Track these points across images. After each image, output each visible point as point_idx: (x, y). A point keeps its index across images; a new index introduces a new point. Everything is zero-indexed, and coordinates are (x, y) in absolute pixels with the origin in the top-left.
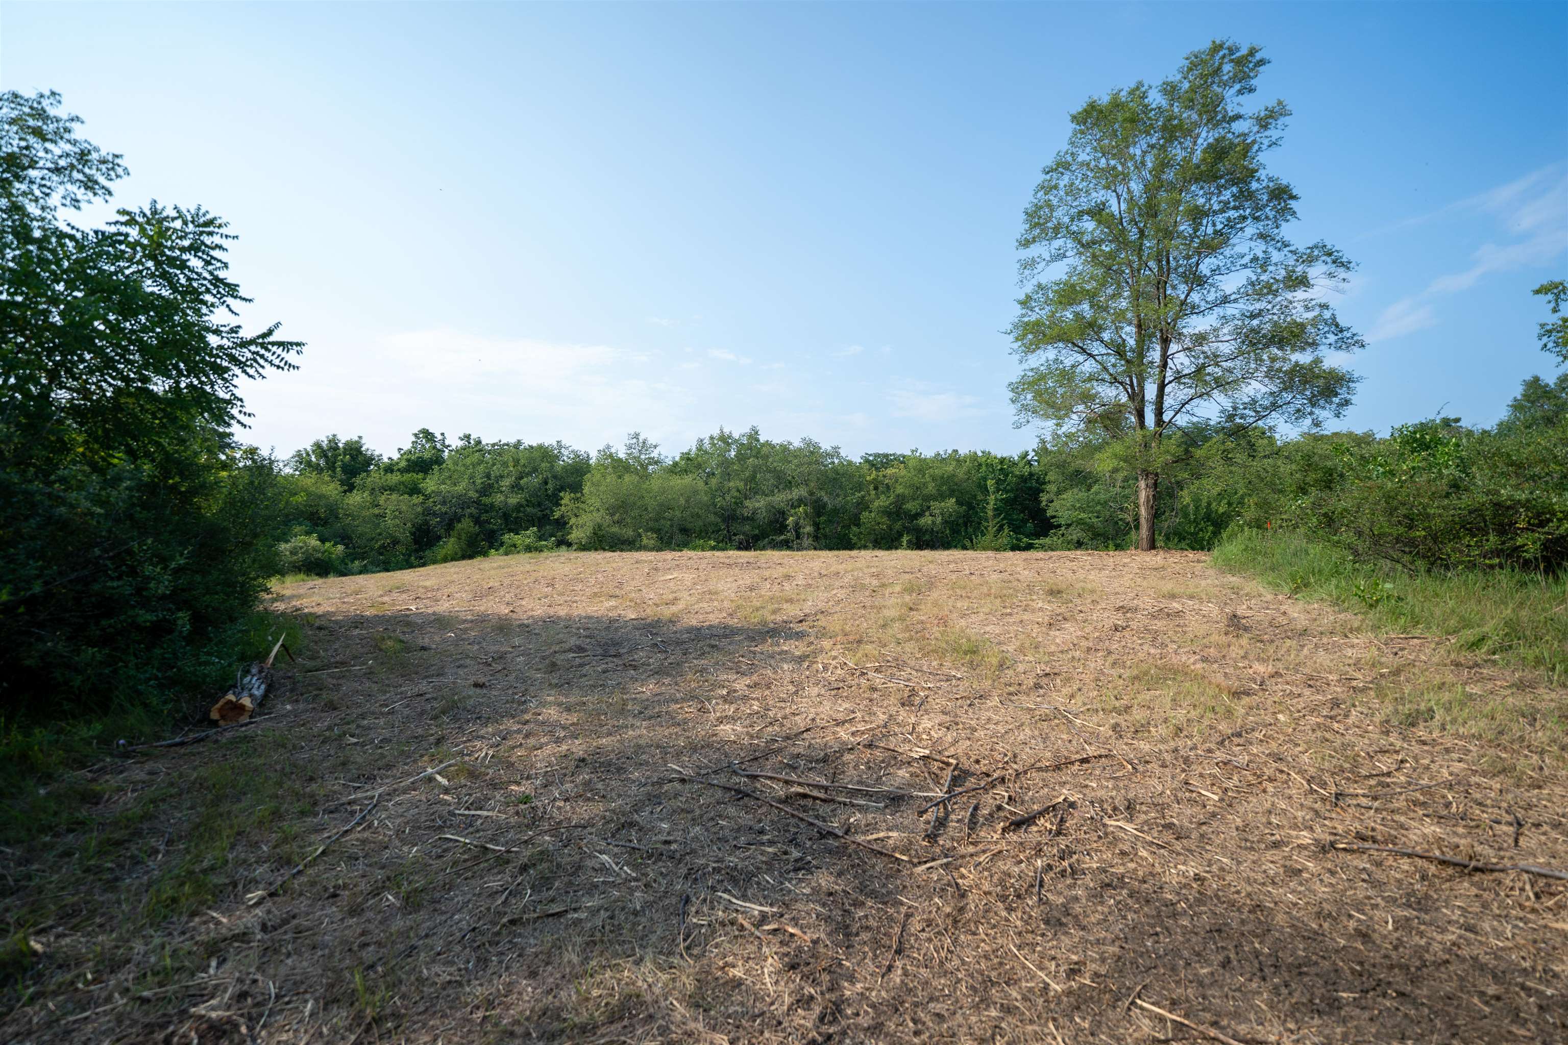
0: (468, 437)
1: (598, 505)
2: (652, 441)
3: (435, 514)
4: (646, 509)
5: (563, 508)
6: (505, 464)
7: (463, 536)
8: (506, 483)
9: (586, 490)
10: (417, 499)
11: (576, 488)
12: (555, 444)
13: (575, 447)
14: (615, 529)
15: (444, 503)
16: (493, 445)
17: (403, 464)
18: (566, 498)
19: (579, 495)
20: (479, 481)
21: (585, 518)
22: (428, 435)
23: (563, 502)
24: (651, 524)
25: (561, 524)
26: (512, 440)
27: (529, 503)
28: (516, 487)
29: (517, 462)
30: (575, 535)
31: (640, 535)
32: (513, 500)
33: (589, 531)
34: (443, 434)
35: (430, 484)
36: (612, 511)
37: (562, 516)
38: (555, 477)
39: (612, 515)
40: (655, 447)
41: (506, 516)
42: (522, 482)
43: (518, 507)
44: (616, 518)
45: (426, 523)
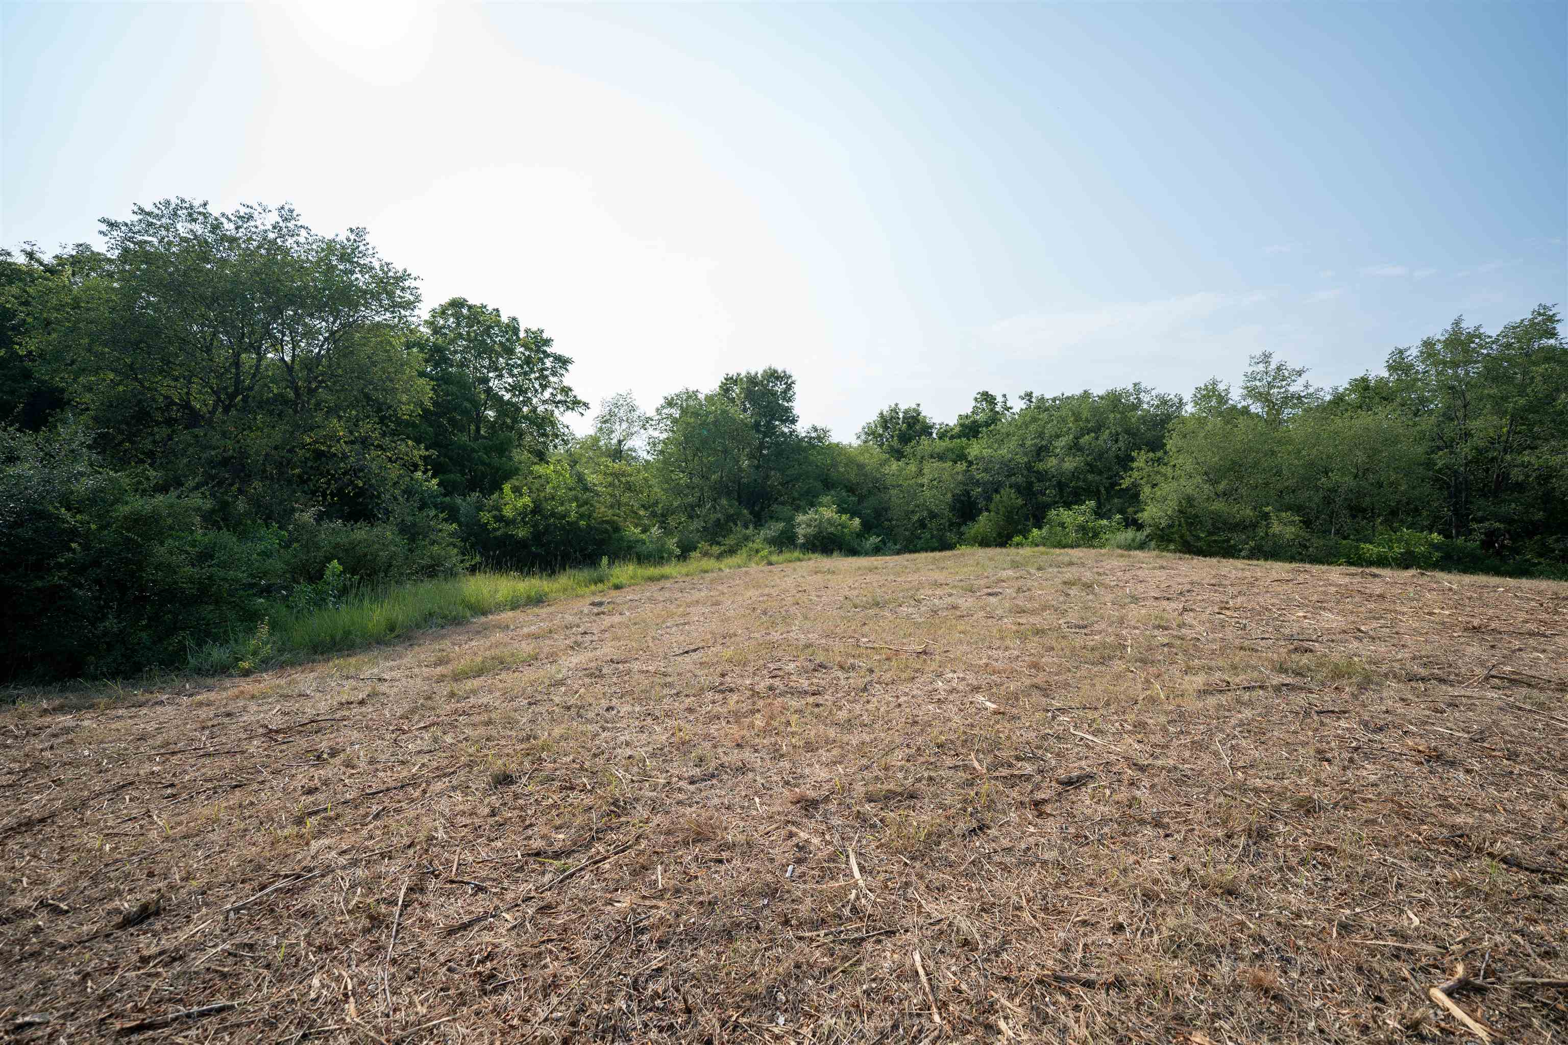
0: (1029, 395)
1: (1189, 467)
2: (1293, 364)
3: (978, 483)
4: (1279, 473)
5: (1135, 474)
6: (1063, 420)
7: (1002, 510)
8: (1062, 442)
9: (1170, 445)
10: (961, 467)
11: (1156, 445)
12: (1130, 387)
13: (1160, 390)
14: (1218, 506)
15: (986, 470)
16: (1054, 400)
17: (957, 429)
18: (1141, 460)
19: (1160, 454)
20: (1029, 443)
21: (1166, 488)
22: (988, 398)
23: (1135, 465)
24: (1288, 499)
25: (1133, 496)
26: (1077, 391)
27: (1091, 468)
28: (1075, 447)
29: (1077, 418)
30: (1150, 513)
31: (1266, 516)
32: (1070, 464)
33: (1171, 507)
34: (1004, 396)
35: (975, 449)
36: (1212, 476)
37: (1135, 485)
38: (1127, 432)
39: (1214, 482)
40: (1300, 373)
41: (1061, 486)
42: (1082, 441)
43: (1075, 474)
44: (1222, 487)
45: (967, 493)
